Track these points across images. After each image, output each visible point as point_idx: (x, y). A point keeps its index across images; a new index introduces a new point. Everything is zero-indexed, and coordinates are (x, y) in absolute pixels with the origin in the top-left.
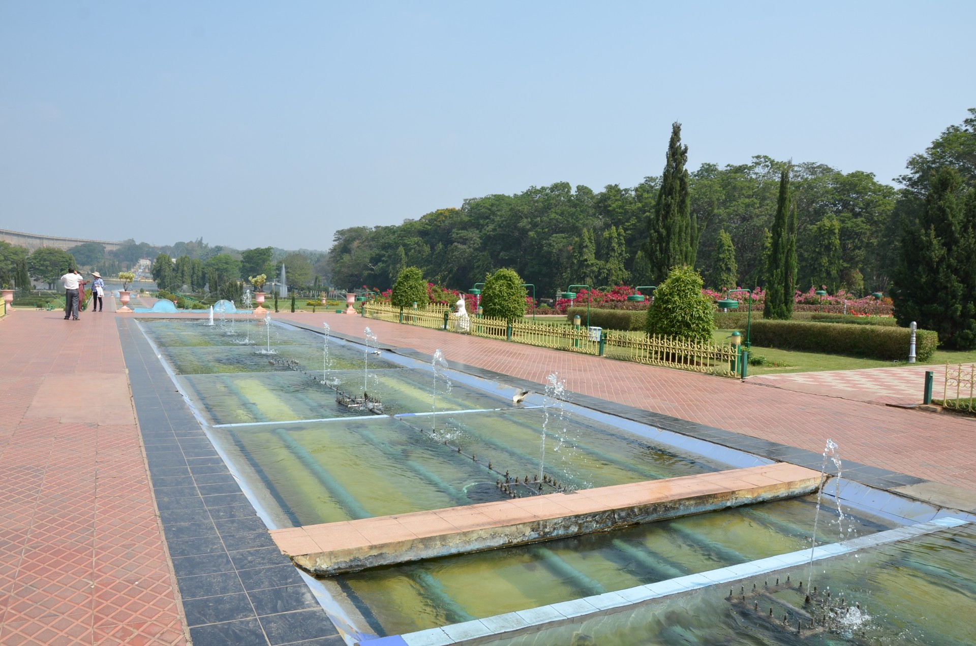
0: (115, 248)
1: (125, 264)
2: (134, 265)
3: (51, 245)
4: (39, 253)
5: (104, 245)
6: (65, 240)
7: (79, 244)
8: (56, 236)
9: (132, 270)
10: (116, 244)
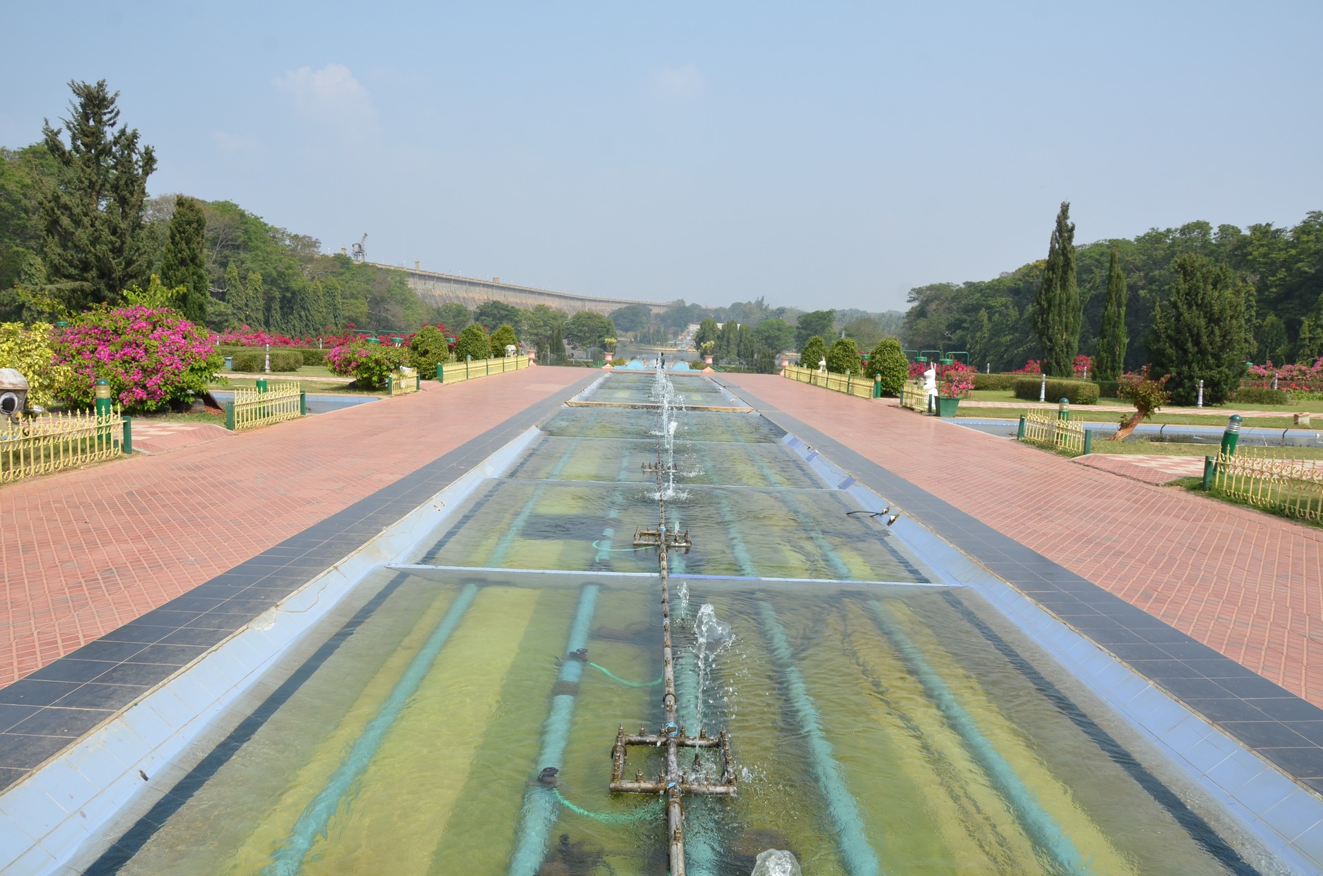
0: (662, 311)
1: (672, 330)
2: (683, 331)
3: (593, 308)
4: (578, 317)
5: (650, 307)
6: (608, 302)
7: (623, 306)
8: (599, 297)
9: (680, 338)
10: (663, 306)
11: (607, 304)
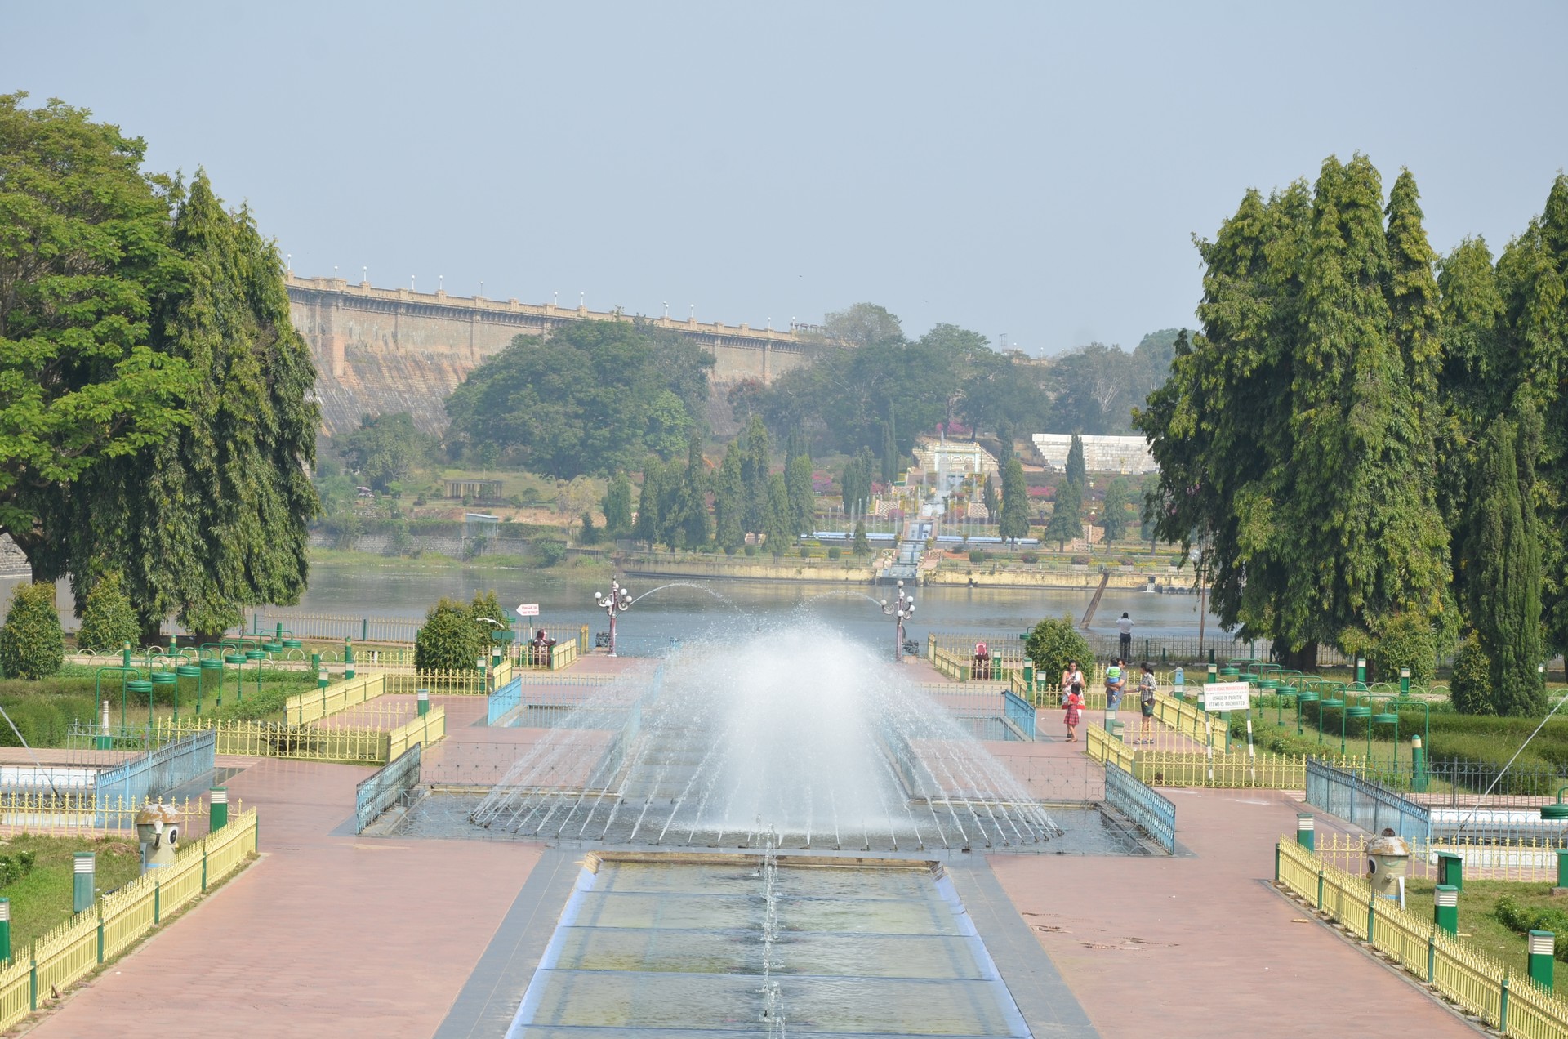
0: (769, 370)
1: (827, 469)
2: (890, 476)
3: (378, 348)
5: (703, 346)
6: (466, 313)
7: (546, 332)
8: (411, 285)
9: (879, 507)
10: (778, 344)
11: (460, 326)
